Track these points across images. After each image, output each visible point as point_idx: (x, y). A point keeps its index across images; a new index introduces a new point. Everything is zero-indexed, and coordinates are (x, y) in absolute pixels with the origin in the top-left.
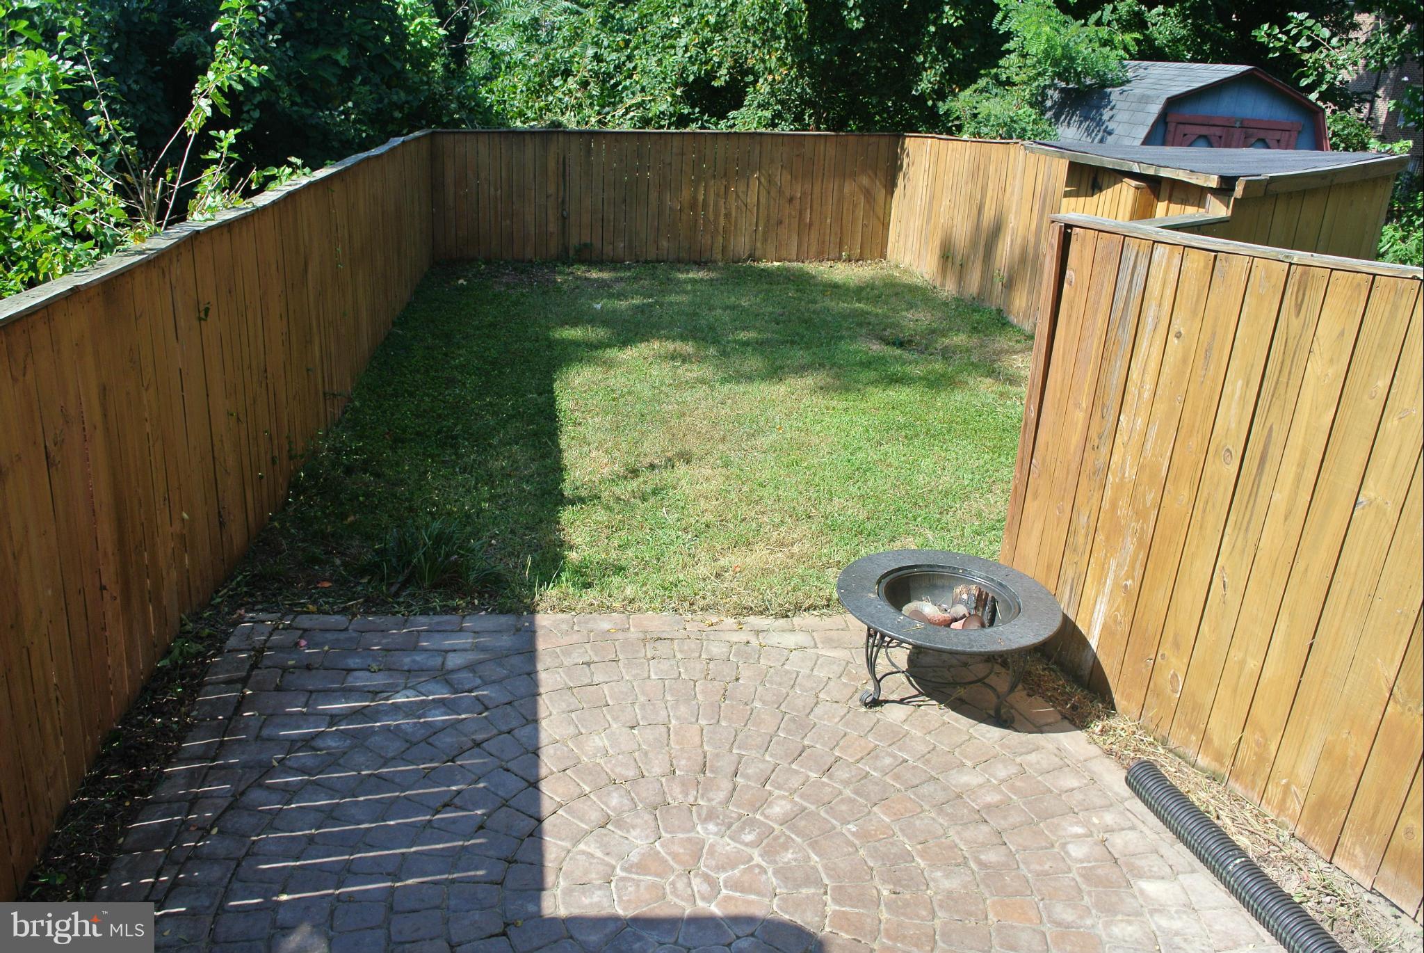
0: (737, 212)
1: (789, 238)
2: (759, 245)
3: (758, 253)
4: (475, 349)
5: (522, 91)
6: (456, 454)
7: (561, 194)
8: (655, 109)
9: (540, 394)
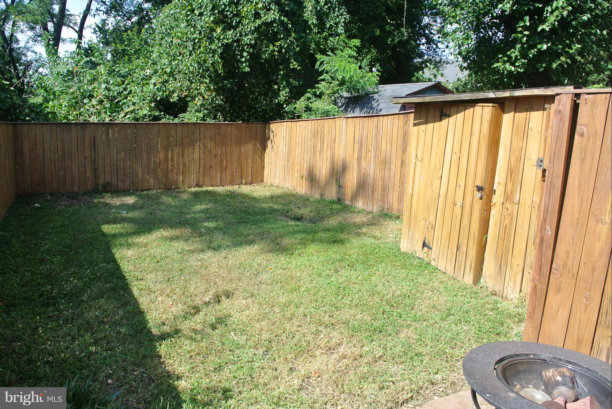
0: (188, 163)
1: (216, 175)
2: (201, 179)
3: (201, 183)
4: (55, 240)
5: (65, 106)
6: (58, 310)
7: (93, 157)
8: (142, 113)
9: (108, 263)
